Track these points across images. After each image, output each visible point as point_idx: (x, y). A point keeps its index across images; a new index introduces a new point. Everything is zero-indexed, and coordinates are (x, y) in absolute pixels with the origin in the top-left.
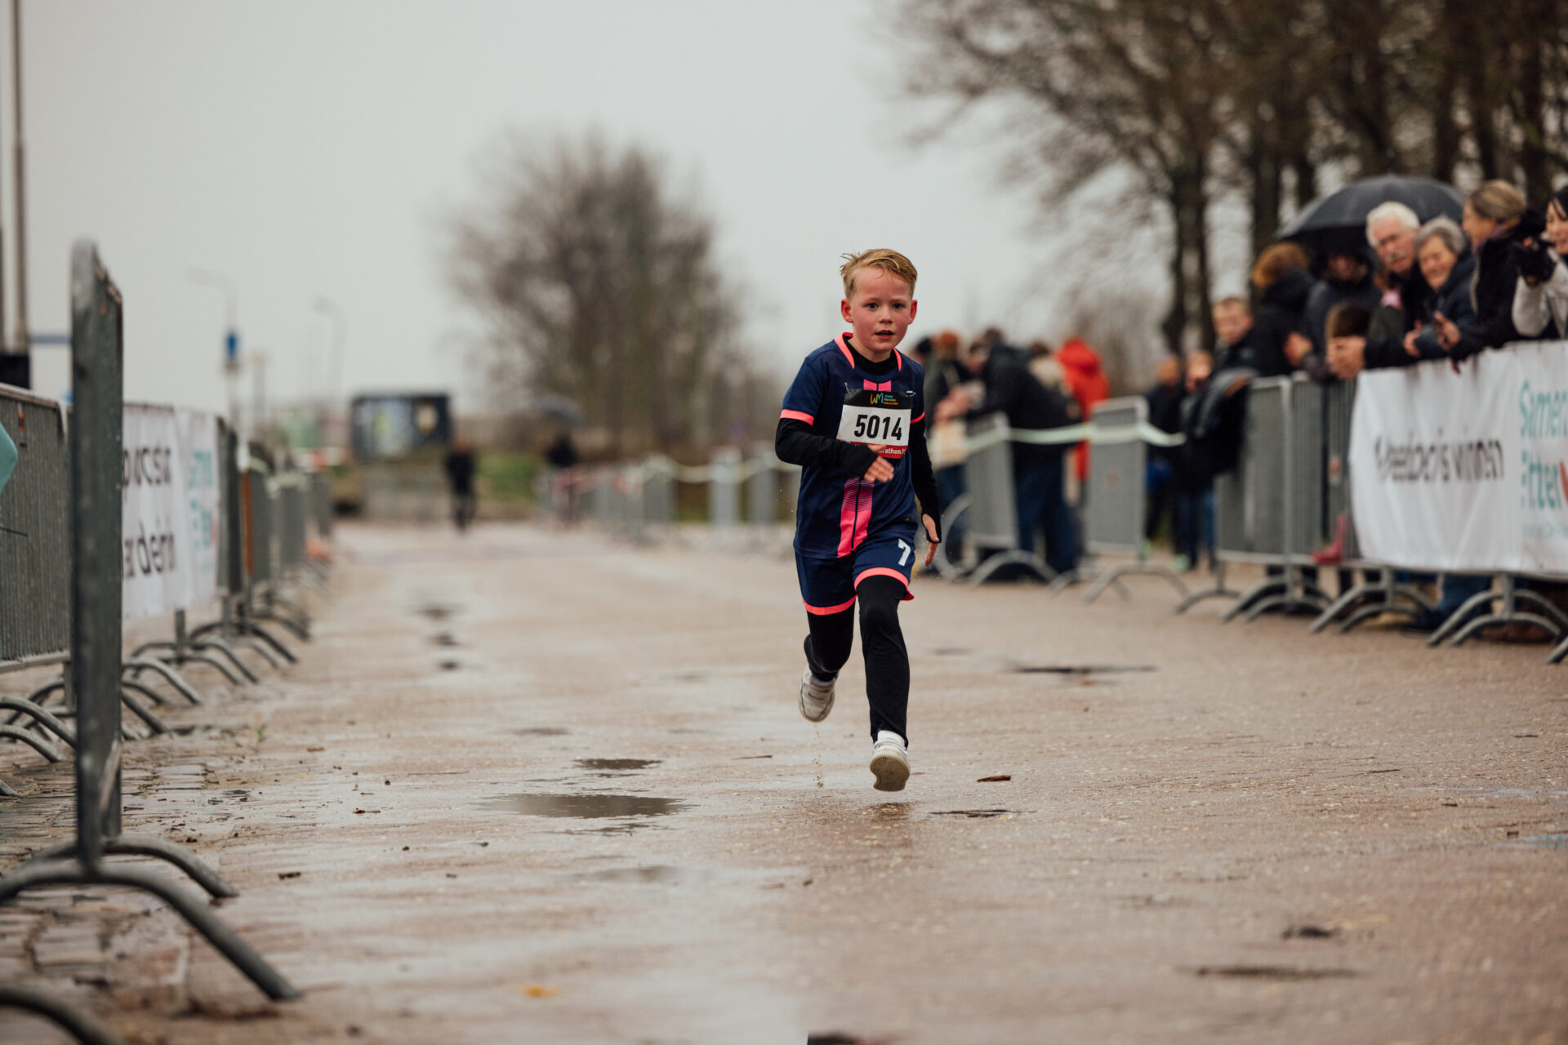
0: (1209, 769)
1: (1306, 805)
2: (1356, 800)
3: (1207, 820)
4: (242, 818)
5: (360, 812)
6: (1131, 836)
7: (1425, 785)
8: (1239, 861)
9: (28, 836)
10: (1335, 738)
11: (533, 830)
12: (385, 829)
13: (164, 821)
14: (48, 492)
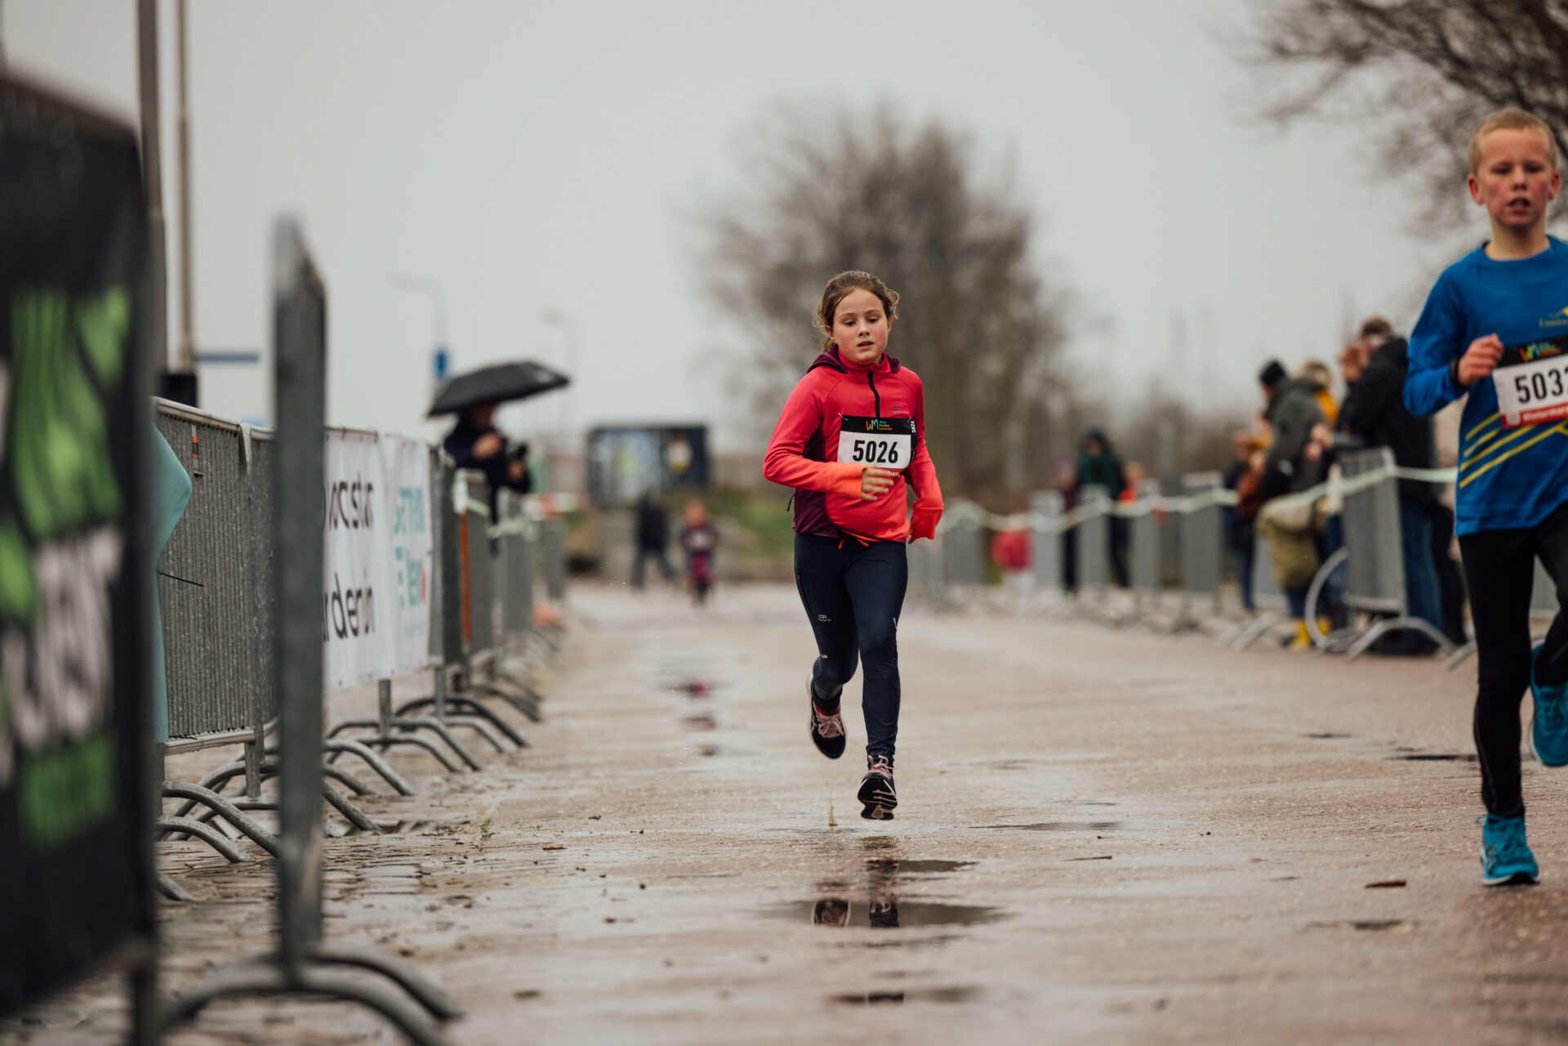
4: (468, 928)
5: (611, 921)
9: (207, 948)
12: (640, 939)
13: (373, 931)
14: (226, 534)
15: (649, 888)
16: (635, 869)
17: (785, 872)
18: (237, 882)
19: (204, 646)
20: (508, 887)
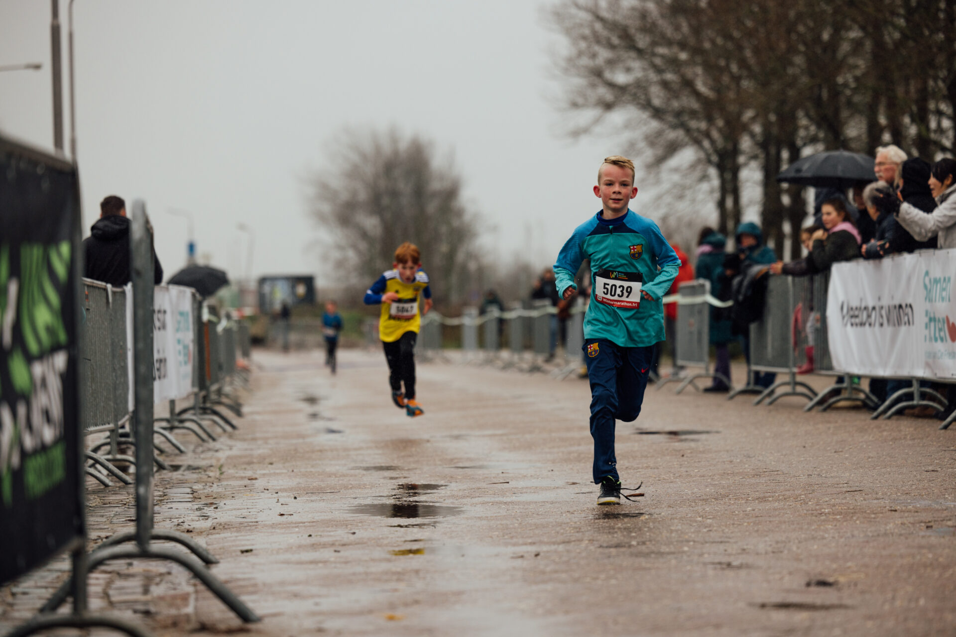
0: (755, 490)
1: (812, 510)
2: (840, 508)
3: (757, 519)
4: (216, 518)
5: (282, 515)
6: (715, 528)
7: (877, 499)
8: (777, 542)
9: (97, 529)
10: (824, 472)
11: (380, 525)
12: (297, 524)
13: (173, 520)
14: (101, 336)
15: (298, 498)
16: (291, 489)
17: (360, 490)
18: (109, 497)
19: (92, 387)
20: (233, 498)
